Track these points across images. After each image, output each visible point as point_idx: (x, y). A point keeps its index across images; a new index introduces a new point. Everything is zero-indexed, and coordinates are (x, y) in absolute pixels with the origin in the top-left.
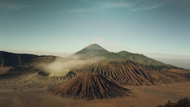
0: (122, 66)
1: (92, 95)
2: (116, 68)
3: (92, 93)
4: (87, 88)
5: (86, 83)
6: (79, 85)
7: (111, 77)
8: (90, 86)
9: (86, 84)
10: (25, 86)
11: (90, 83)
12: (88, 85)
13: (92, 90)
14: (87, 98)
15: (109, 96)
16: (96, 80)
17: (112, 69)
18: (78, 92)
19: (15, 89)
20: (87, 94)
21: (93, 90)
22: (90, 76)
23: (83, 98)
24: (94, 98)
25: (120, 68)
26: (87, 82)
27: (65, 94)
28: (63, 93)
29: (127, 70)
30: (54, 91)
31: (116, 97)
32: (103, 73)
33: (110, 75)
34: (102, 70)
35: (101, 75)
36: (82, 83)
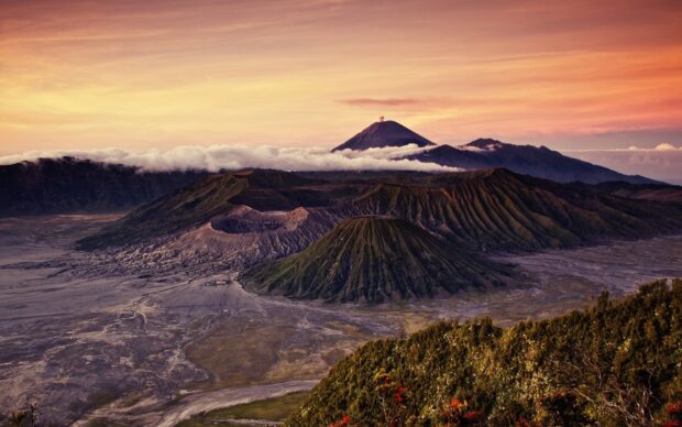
0: (481, 190)
1: (384, 285)
2: (459, 196)
3: (384, 280)
4: (366, 262)
5: (362, 249)
6: (339, 258)
7: (444, 225)
8: (376, 260)
9: (362, 254)
10: (174, 268)
11: (376, 248)
12: (371, 257)
13: (383, 270)
14: (370, 299)
15: (440, 289)
16: (395, 239)
17: (447, 200)
18: (339, 283)
19: (145, 277)
20: (369, 283)
21: (386, 272)
22: (373, 226)
23: (353, 297)
24: (389, 295)
25: (473, 197)
26: (366, 246)
27: (297, 288)
28: (290, 286)
29: (497, 200)
30: (263, 280)
31: (461, 290)
32: (419, 215)
33: (440, 220)
34: (414, 205)
35: (411, 220)
36: (350, 252)
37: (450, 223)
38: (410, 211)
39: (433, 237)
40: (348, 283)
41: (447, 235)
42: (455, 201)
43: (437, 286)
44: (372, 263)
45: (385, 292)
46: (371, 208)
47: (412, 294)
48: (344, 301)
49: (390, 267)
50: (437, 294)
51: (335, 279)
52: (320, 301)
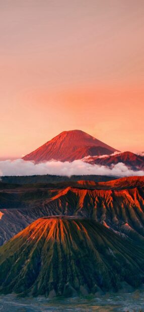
1: (72, 280)
2: (140, 197)
3: (72, 275)
4: (56, 259)
5: (52, 246)
6: (31, 255)
7: (127, 224)
8: (64, 257)
9: (52, 252)
11: (65, 246)
12: (60, 254)
13: (71, 267)
14: (60, 292)
15: (124, 284)
16: (82, 238)
17: (129, 202)
18: (32, 278)
21: (74, 268)
22: (62, 225)
23: (44, 291)
24: (78, 289)
26: (56, 244)
32: (104, 215)
33: (124, 220)
34: (100, 206)
35: (97, 220)
36: (41, 249)
37: (132, 223)
38: (95, 212)
39: (117, 235)
40: (39, 279)
41: (130, 234)
42: (137, 203)
43: (121, 280)
44: (61, 260)
45: (74, 287)
46: (59, 209)
47: (99, 288)
48: (35, 295)
49: (78, 263)
50: (121, 288)
51: (28, 274)
52: (13, 295)
